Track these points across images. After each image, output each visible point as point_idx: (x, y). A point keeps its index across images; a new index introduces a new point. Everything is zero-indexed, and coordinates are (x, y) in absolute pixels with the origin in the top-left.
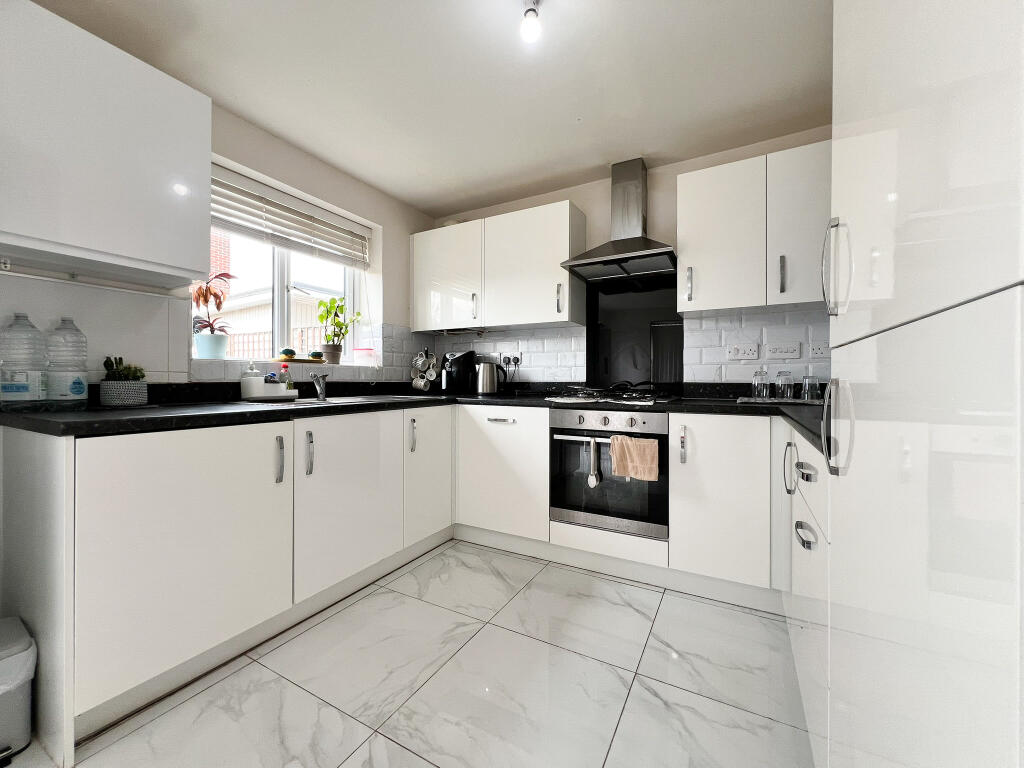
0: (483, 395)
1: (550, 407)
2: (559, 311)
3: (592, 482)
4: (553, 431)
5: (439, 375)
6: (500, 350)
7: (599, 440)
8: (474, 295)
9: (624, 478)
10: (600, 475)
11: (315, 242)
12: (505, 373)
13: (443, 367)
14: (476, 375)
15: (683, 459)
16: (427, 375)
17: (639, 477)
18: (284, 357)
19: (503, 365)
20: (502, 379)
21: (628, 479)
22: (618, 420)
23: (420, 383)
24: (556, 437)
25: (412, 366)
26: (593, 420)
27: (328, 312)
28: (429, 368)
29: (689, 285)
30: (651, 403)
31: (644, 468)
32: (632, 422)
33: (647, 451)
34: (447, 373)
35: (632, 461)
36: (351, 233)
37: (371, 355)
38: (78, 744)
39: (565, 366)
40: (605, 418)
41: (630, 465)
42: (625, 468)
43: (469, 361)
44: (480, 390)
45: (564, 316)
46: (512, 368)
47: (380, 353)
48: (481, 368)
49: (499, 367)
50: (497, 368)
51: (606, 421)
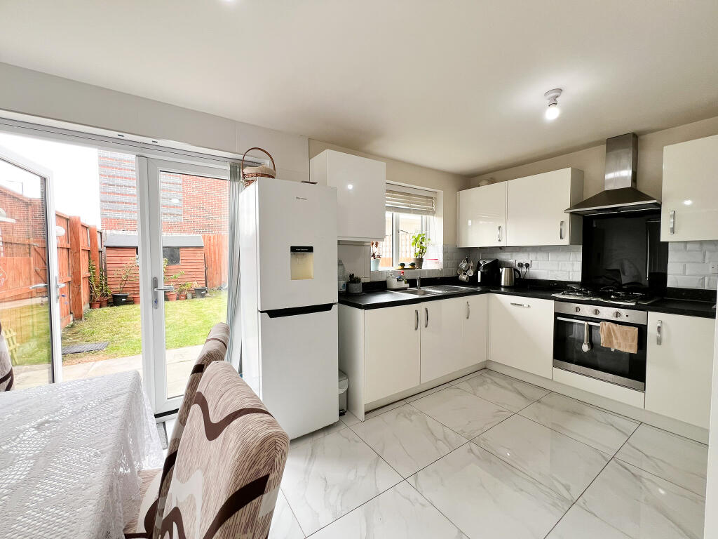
0: (505, 287)
1: (555, 300)
2: (561, 238)
3: (585, 348)
4: (557, 315)
5: (476, 273)
6: (515, 259)
7: (590, 323)
8: (499, 227)
9: (610, 349)
10: (591, 344)
11: (411, 206)
12: (519, 272)
13: (478, 269)
14: (500, 275)
15: (659, 341)
16: (468, 273)
17: (621, 349)
18: (400, 267)
19: (518, 268)
20: (518, 276)
21: (613, 350)
22: (606, 312)
23: (464, 278)
24: (559, 318)
25: (458, 267)
26: (587, 310)
27: (416, 241)
28: (469, 269)
29: (672, 220)
30: (633, 304)
31: (626, 345)
32: (618, 314)
33: (629, 334)
34: (482, 273)
35: (616, 338)
36: (427, 197)
37: (436, 263)
38: (366, 413)
39: (564, 271)
40: (596, 310)
41: (615, 341)
42: (611, 342)
43: (495, 266)
44: (503, 284)
45: (566, 241)
46: (524, 270)
47: (442, 261)
48: (503, 271)
49: (516, 270)
50: (514, 271)
51: (597, 312)
